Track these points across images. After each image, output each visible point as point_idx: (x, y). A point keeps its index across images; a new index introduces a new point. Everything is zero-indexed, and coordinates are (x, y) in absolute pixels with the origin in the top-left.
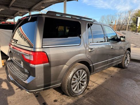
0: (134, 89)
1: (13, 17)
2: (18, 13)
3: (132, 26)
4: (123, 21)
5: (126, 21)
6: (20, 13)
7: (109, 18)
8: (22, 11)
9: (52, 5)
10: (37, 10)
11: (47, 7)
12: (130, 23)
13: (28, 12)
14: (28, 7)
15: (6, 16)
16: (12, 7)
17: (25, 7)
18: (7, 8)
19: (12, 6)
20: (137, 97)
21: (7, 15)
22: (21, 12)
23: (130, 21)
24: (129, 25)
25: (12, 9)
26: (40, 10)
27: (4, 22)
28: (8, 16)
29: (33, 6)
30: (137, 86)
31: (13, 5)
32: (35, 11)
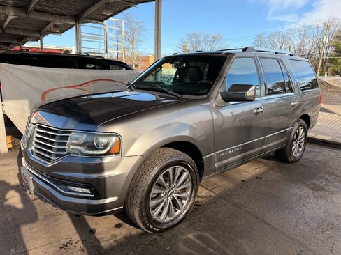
0: (304, 205)
1: (39, 36)
2: (51, 26)
3: (332, 61)
4: (311, 47)
5: (319, 48)
6: (55, 26)
7: (276, 40)
8: (58, 21)
9: (129, 7)
10: (96, 20)
11: (119, 12)
12: (327, 54)
13: (74, 23)
14: (72, 13)
15: (21, 33)
16: (36, 13)
17: (66, 12)
18: (23, 15)
19: (35, 10)
20: (306, 223)
21: (24, 30)
22: (57, 23)
23: (328, 48)
24: (326, 59)
25: (34, 16)
26: (102, 21)
27: (18, 48)
28: (27, 34)
29: (84, 11)
30: (313, 200)
31: (38, 7)
32: (91, 22)
